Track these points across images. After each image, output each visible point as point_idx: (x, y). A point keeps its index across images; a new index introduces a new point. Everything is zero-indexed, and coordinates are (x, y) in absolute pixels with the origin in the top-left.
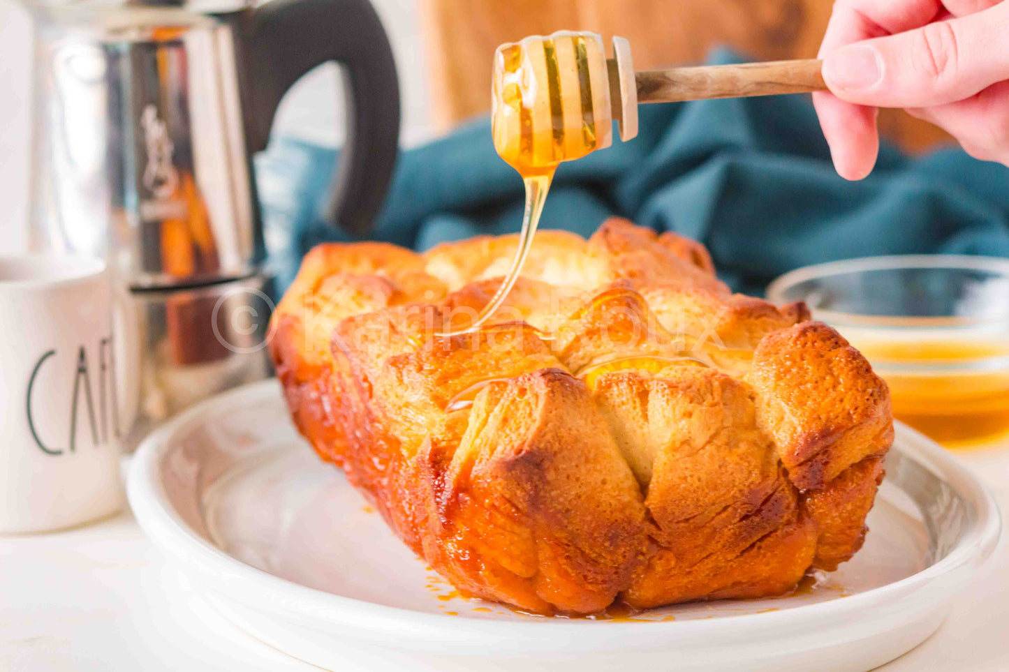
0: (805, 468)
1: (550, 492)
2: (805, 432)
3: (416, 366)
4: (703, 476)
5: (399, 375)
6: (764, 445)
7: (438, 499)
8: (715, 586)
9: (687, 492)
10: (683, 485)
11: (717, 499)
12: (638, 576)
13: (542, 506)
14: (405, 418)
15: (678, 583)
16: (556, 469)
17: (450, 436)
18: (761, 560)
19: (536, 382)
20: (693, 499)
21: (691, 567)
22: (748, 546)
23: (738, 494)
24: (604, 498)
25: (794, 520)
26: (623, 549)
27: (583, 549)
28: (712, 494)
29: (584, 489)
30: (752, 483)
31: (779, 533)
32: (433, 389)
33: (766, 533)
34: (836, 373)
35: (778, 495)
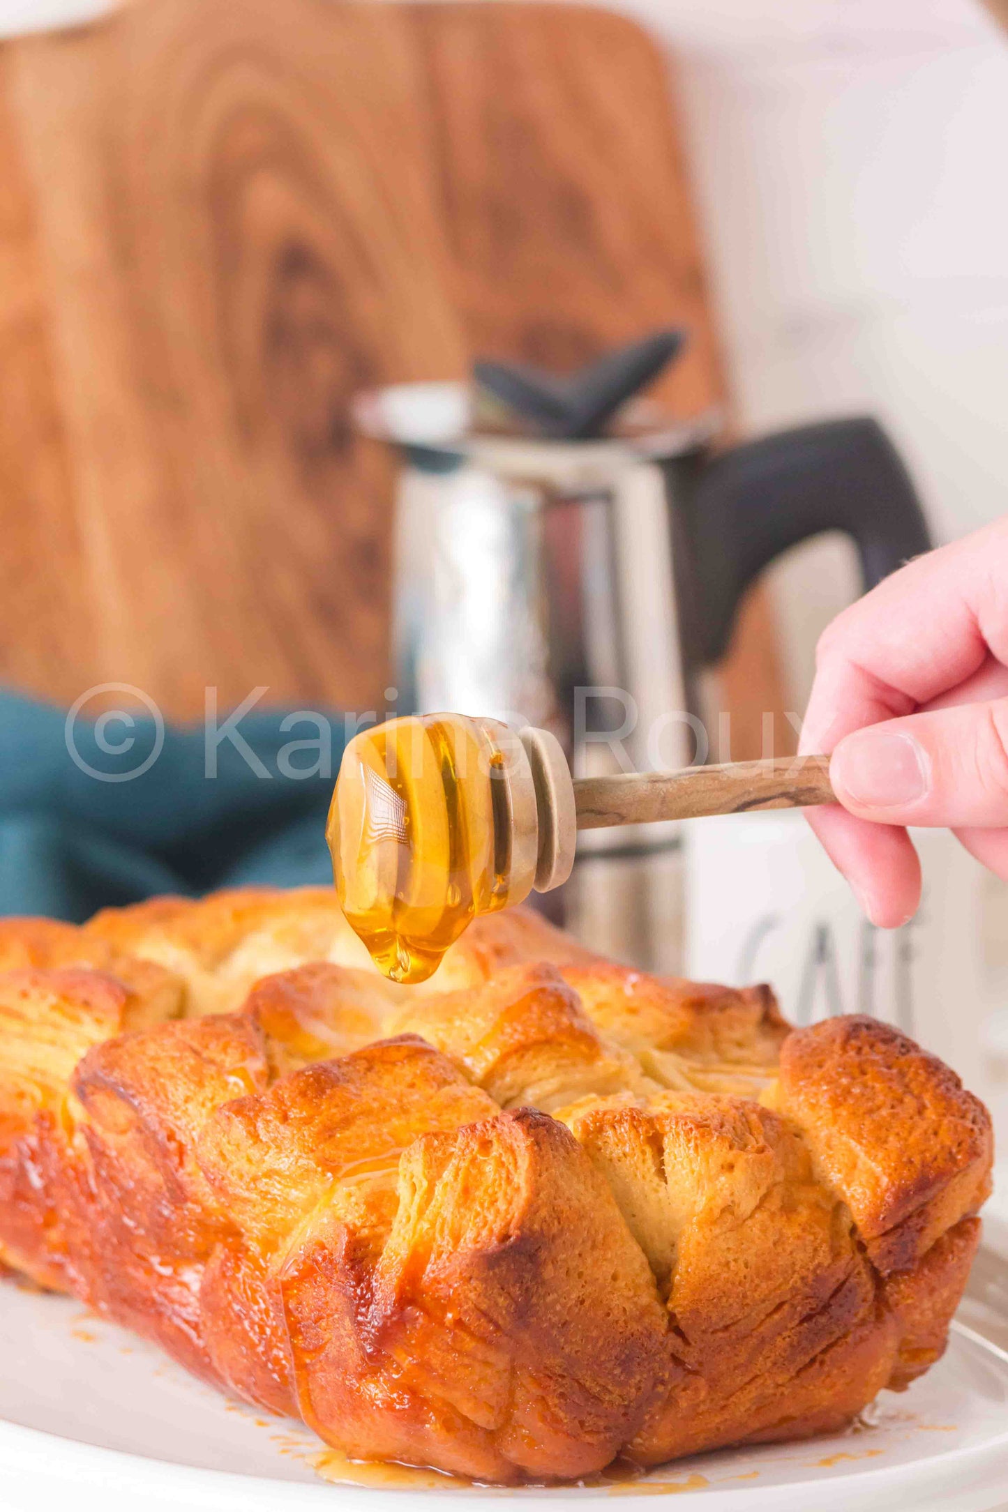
0: (891, 1239)
1: (544, 1297)
2: (893, 1185)
3: (276, 1113)
4: (752, 1260)
5: (252, 1128)
6: (829, 1208)
7: (360, 1318)
8: (756, 1424)
9: (730, 1286)
10: (725, 1275)
11: (770, 1292)
12: (652, 1417)
13: (533, 1320)
14: (264, 1195)
15: (706, 1424)
16: (554, 1261)
17: (374, 1219)
18: (823, 1381)
19: (506, 1129)
20: (738, 1297)
21: (727, 1399)
22: (807, 1360)
23: (799, 1284)
24: (616, 1301)
25: (872, 1318)
26: (638, 1378)
27: (581, 1381)
28: (764, 1285)
29: (589, 1289)
30: (819, 1265)
31: (849, 1339)
32: (314, 1148)
33: (833, 1340)
34: (916, 1092)
35: (852, 1280)
